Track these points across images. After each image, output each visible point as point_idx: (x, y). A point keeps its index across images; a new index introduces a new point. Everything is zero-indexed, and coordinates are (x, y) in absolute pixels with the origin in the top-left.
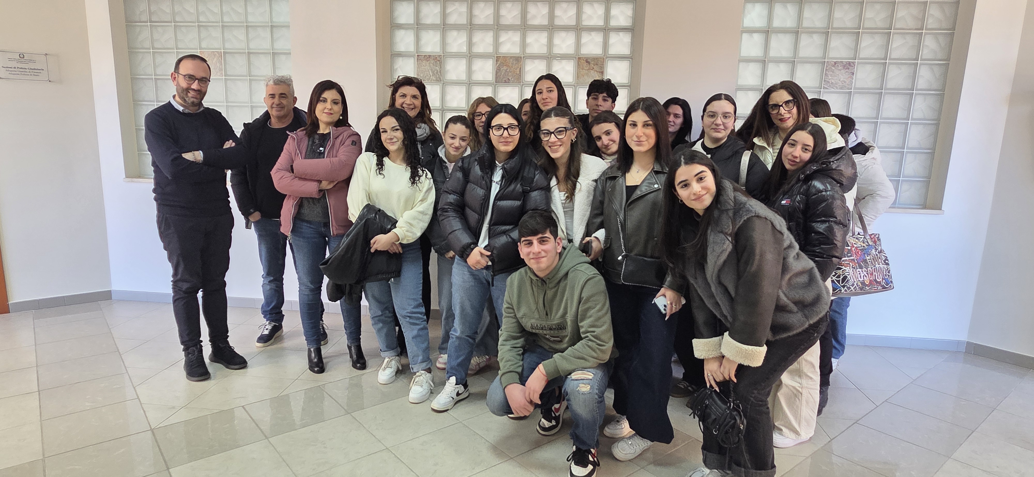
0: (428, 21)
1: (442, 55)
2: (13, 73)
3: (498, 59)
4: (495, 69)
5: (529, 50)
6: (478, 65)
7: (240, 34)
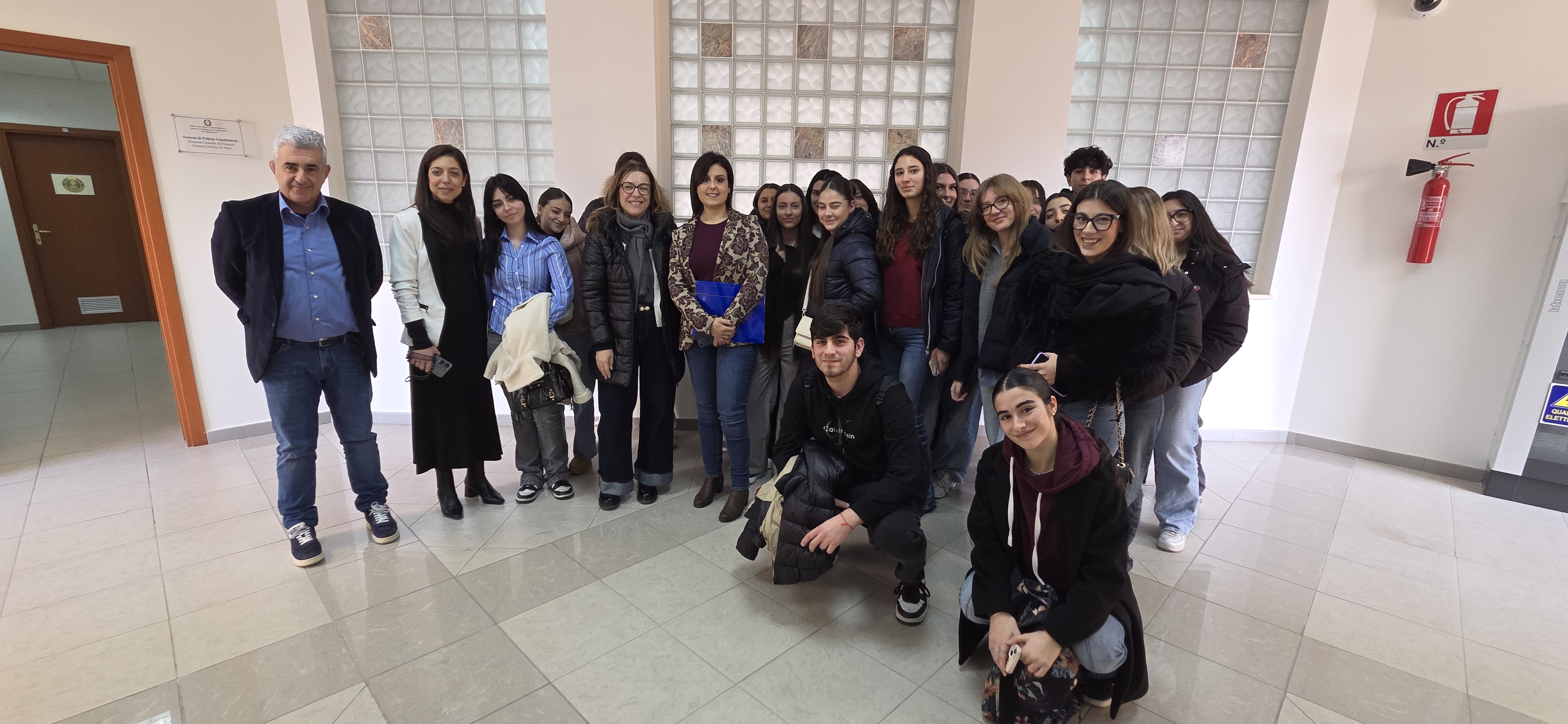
0: (715, 85)
1: (732, 125)
2: (197, 144)
3: (797, 130)
4: (794, 143)
5: (832, 121)
6: (773, 138)
7: (484, 98)
